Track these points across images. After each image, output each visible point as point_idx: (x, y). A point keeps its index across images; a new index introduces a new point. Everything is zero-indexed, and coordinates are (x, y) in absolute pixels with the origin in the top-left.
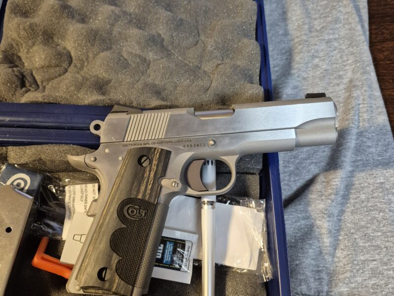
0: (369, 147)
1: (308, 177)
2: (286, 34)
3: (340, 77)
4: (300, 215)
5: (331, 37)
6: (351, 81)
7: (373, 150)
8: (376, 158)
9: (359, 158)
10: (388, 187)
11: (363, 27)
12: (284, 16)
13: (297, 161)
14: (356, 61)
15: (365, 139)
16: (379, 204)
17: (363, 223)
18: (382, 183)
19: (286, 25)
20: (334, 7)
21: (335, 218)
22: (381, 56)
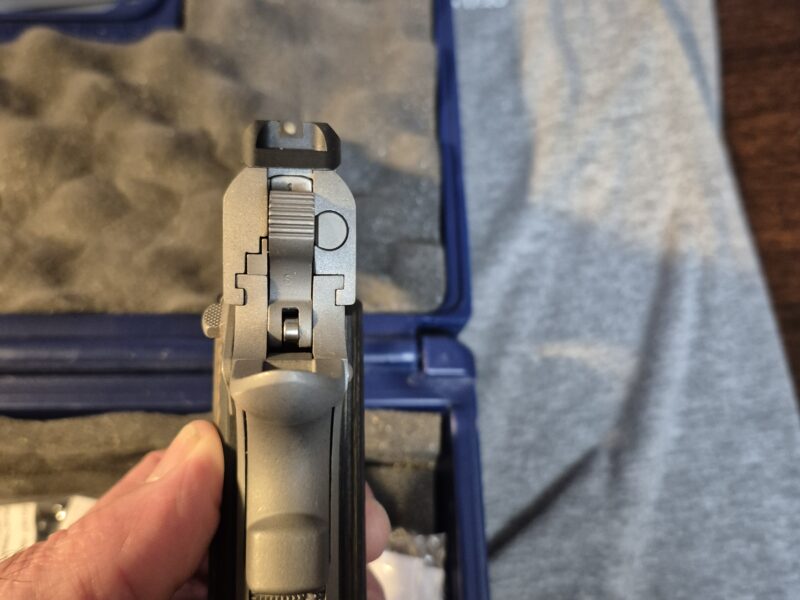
0: (721, 375)
1: (570, 456)
2: (519, 109)
3: (650, 205)
4: (543, 562)
5: (626, 111)
6: (676, 214)
7: (731, 382)
8: (740, 401)
9: (696, 404)
10: (769, 473)
11: (703, 83)
12: (514, 69)
13: (543, 417)
14: (687, 167)
15: (709, 357)
16: (747, 521)
17: (708, 572)
18: (755, 467)
19: (519, 91)
20: (632, 42)
21: (637, 564)
22: (749, 148)
